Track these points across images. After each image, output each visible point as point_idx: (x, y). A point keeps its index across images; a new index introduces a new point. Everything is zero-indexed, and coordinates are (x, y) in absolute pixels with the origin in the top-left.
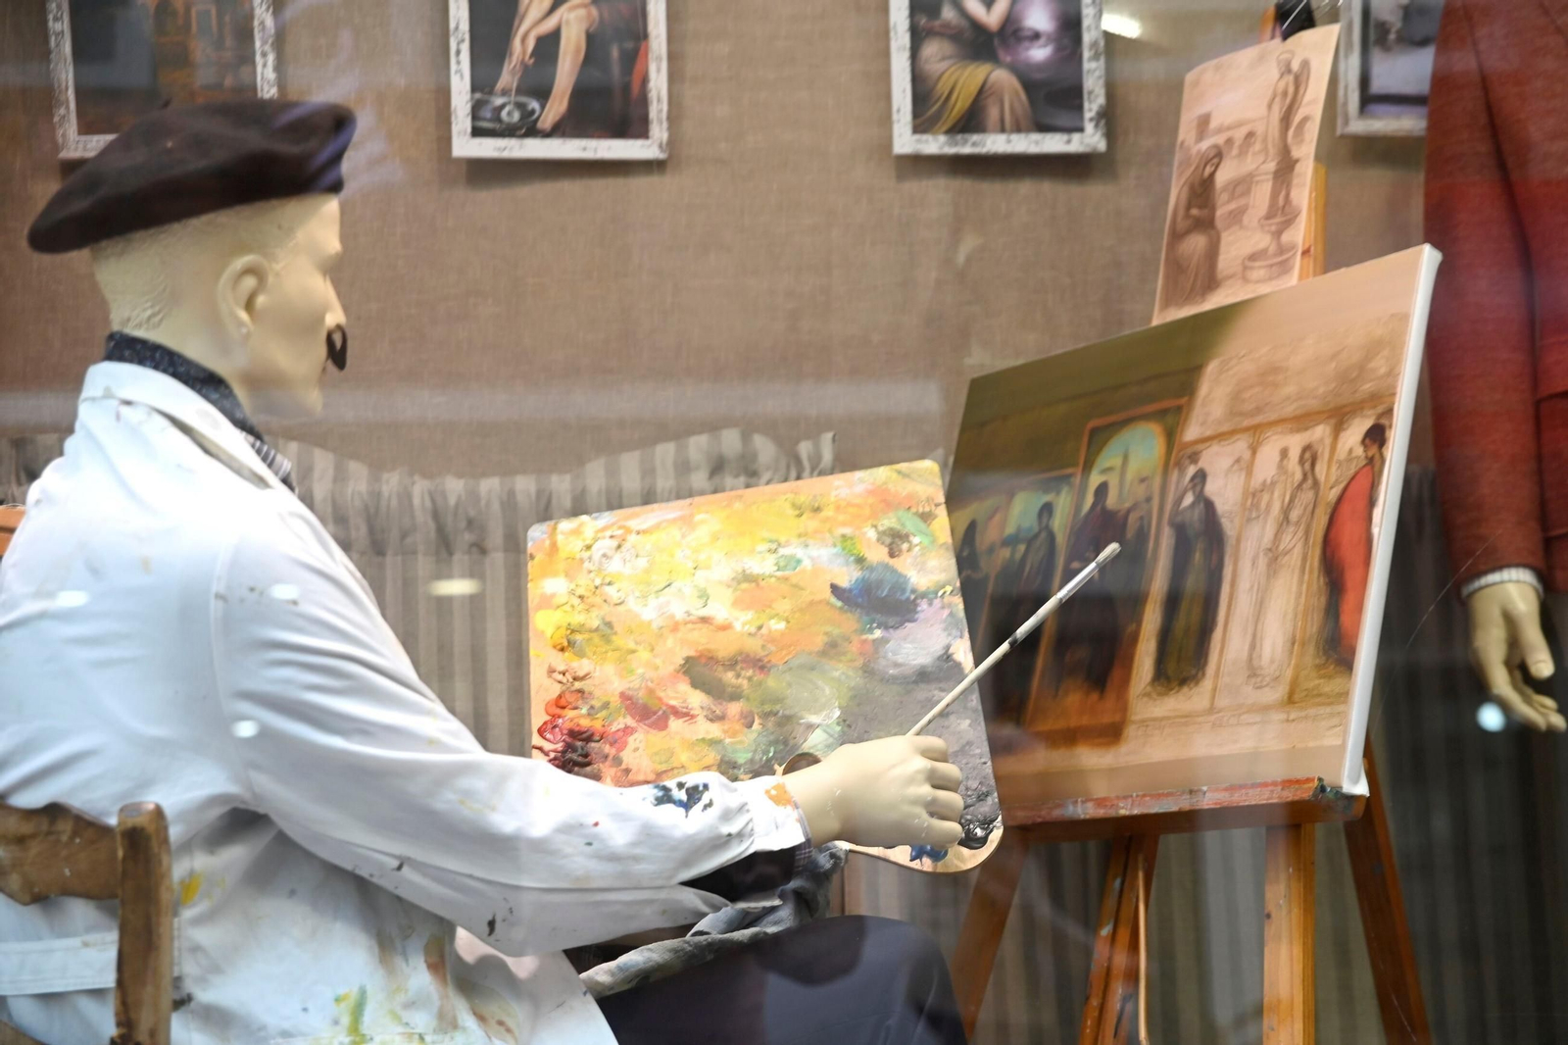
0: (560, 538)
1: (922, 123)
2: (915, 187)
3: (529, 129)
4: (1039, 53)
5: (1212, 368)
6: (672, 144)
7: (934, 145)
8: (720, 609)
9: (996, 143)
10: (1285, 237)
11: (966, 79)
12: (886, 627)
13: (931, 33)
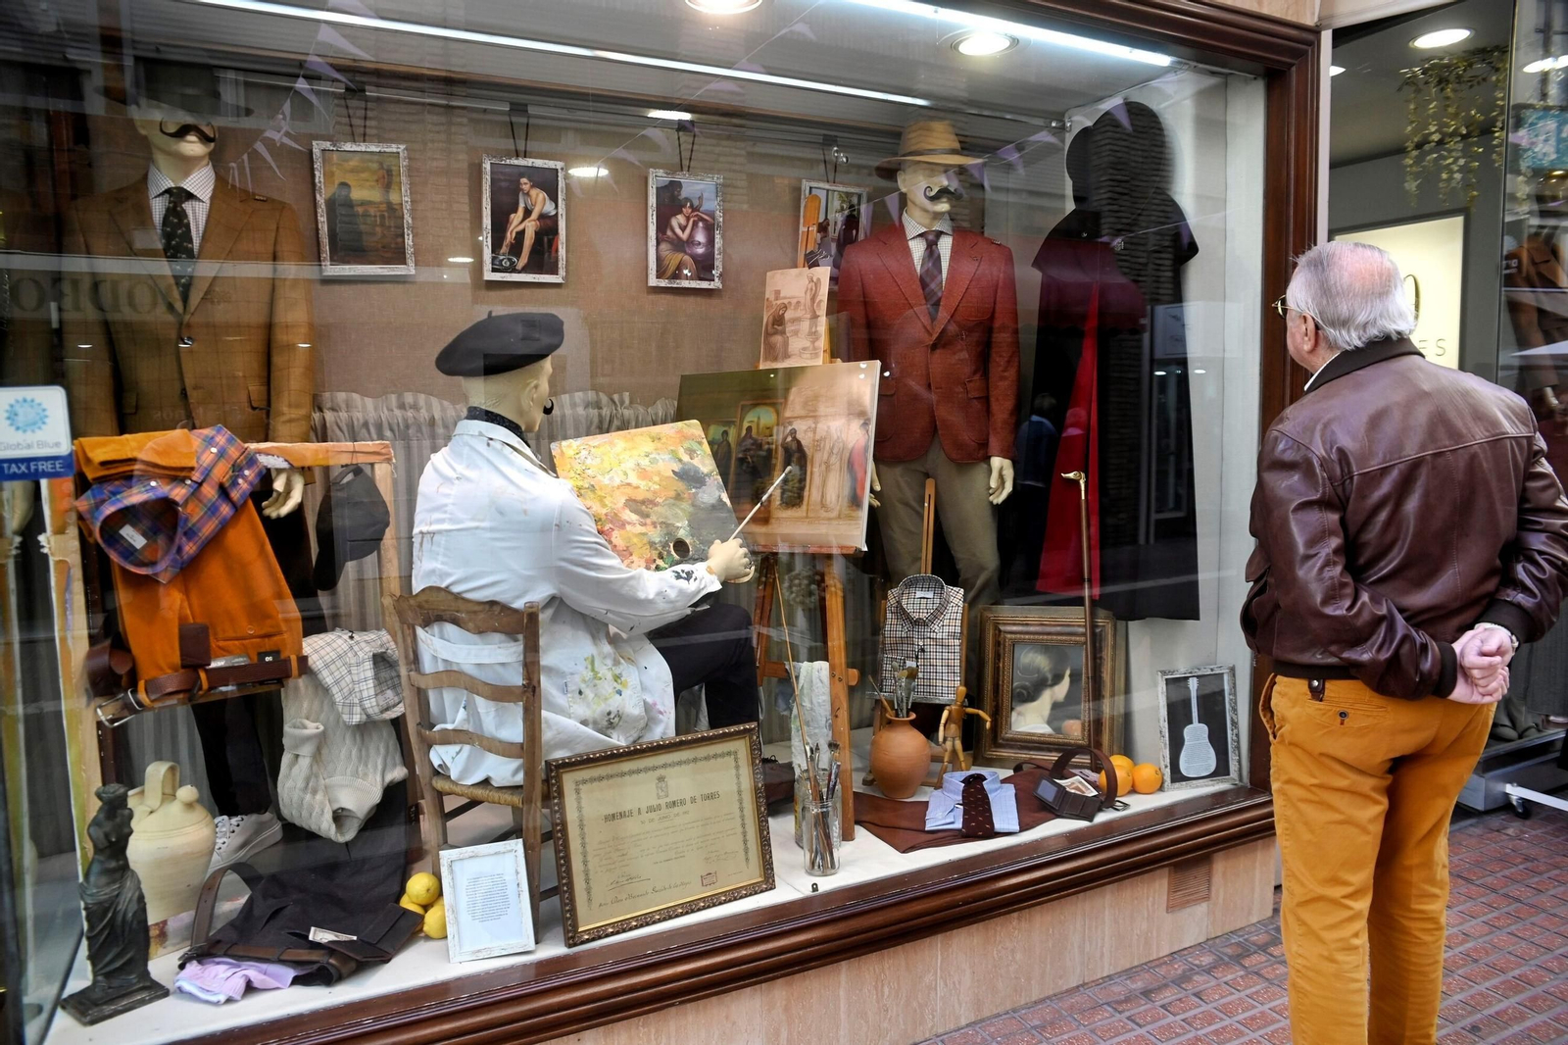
0: (564, 449)
1: (659, 276)
2: (652, 297)
3: (512, 269)
4: (700, 250)
5: (794, 390)
6: (565, 278)
7: (663, 283)
8: (633, 479)
9: (685, 284)
10: (816, 344)
11: (673, 259)
12: (696, 488)
13: (663, 240)
